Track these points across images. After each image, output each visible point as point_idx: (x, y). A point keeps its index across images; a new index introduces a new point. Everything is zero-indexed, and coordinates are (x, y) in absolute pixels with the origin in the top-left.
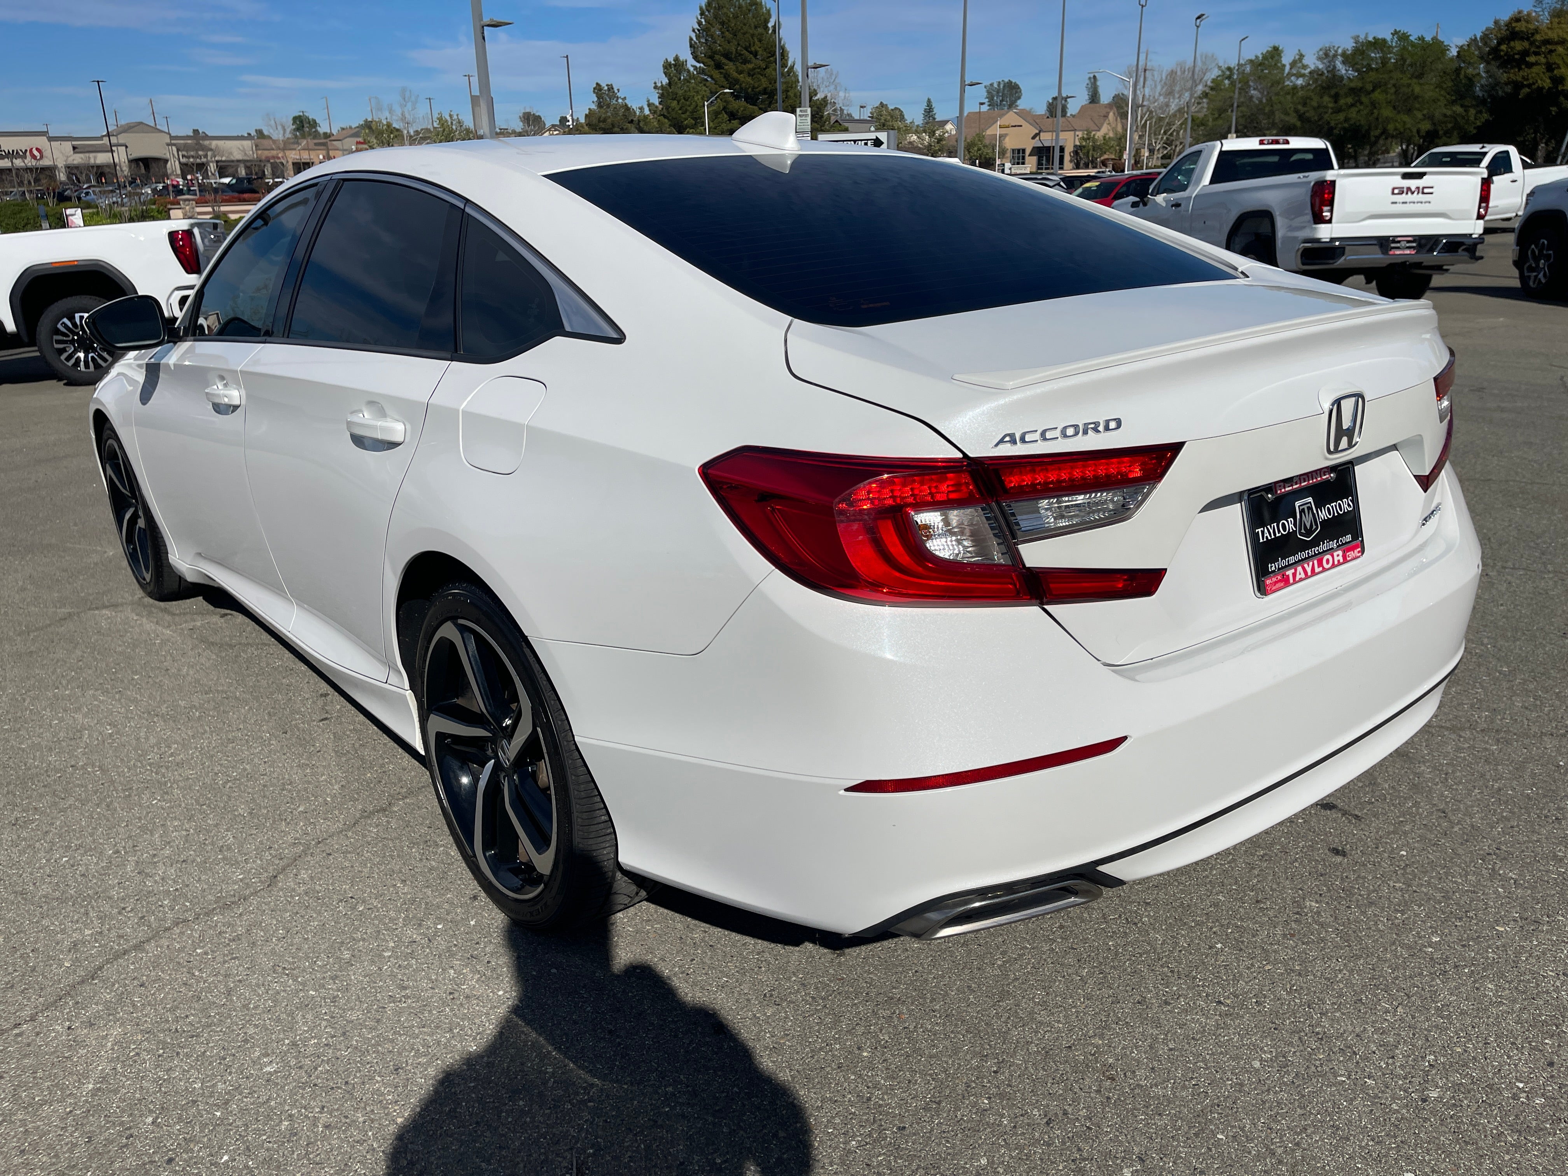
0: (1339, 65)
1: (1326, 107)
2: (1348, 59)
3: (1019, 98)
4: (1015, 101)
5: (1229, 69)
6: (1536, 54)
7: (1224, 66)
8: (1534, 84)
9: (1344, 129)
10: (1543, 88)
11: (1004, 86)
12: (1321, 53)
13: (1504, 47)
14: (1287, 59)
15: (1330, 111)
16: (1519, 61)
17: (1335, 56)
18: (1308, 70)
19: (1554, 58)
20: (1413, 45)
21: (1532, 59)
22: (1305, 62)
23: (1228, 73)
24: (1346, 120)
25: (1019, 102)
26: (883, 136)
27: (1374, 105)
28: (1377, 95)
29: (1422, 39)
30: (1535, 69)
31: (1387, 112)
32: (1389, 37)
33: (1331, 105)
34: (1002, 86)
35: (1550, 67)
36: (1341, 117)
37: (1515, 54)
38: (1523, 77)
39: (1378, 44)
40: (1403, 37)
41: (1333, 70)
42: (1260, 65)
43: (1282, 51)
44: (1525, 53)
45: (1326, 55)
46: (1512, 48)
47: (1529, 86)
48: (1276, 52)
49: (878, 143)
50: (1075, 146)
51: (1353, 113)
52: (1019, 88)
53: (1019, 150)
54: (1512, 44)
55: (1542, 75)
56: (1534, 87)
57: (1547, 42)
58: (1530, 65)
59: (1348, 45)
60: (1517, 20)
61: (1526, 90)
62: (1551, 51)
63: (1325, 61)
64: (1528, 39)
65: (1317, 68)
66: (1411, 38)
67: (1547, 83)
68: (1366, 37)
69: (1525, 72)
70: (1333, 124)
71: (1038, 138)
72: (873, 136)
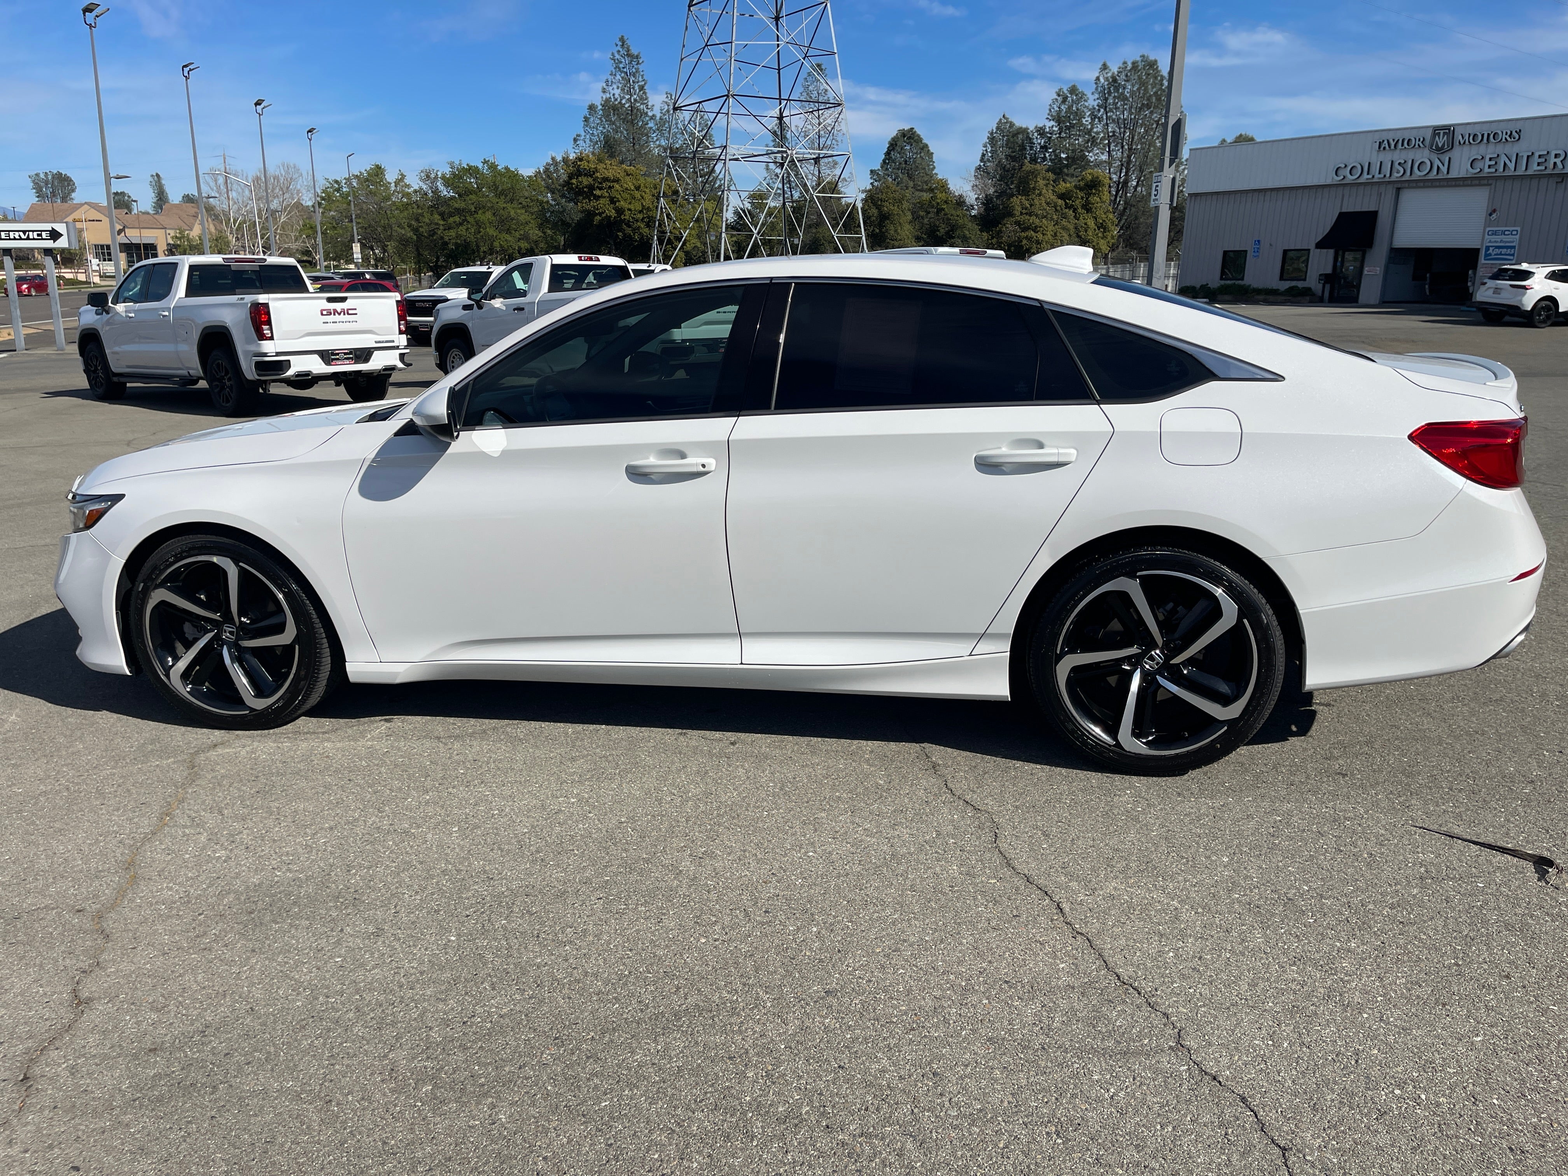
0: (441, 187)
1: (437, 224)
2: (447, 182)
3: (73, 191)
4: (69, 194)
5: (336, 182)
6: (601, 189)
7: (331, 178)
8: (603, 213)
9: (456, 244)
10: (610, 216)
11: (53, 177)
12: (422, 174)
13: (574, 181)
14: (391, 177)
15: (441, 227)
16: (588, 193)
17: (436, 177)
18: (412, 189)
19: (614, 194)
20: (500, 174)
21: (597, 192)
22: (407, 181)
23: (336, 186)
24: (458, 236)
25: (73, 195)
26: (61, 228)
27: (478, 223)
28: (480, 216)
29: (507, 168)
30: (602, 201)
31: (491, 231)
32: (480, 166)
33: (442, 222)
34: (50, 177)
35: (613, 201)
36: (452, 233)
37: (583, 188)
38: (594, 207)
39: (472, 171)
40: (493, 167)
41: (436, 192)
42: (367, 180)
43: (384, 170)
44: (591, 188)
45: (428, 177)
46: (581, 182)
47: (600, 214)
48: (378, 171)
49: (55, 235)
50: (168, 244)
51: (462, 230)
52: (71, 180)
53: (102, 246)
54: (580, 179)
55: (607, 206)
56: (604, 215)
57: (606, 179)
58: (597, 198)
59: (447, 170)
60: (581, 159)
61: (598, 218)
62: (610, 187)
63: (427, 182)
64: (591, 176)
65: (421, 189)
66: (499, 168)
67: (613, 213)
68: (460, 164)
69: (594, 203)
70: (446, 239)
71: (123, 234)
72: (48, 227)
